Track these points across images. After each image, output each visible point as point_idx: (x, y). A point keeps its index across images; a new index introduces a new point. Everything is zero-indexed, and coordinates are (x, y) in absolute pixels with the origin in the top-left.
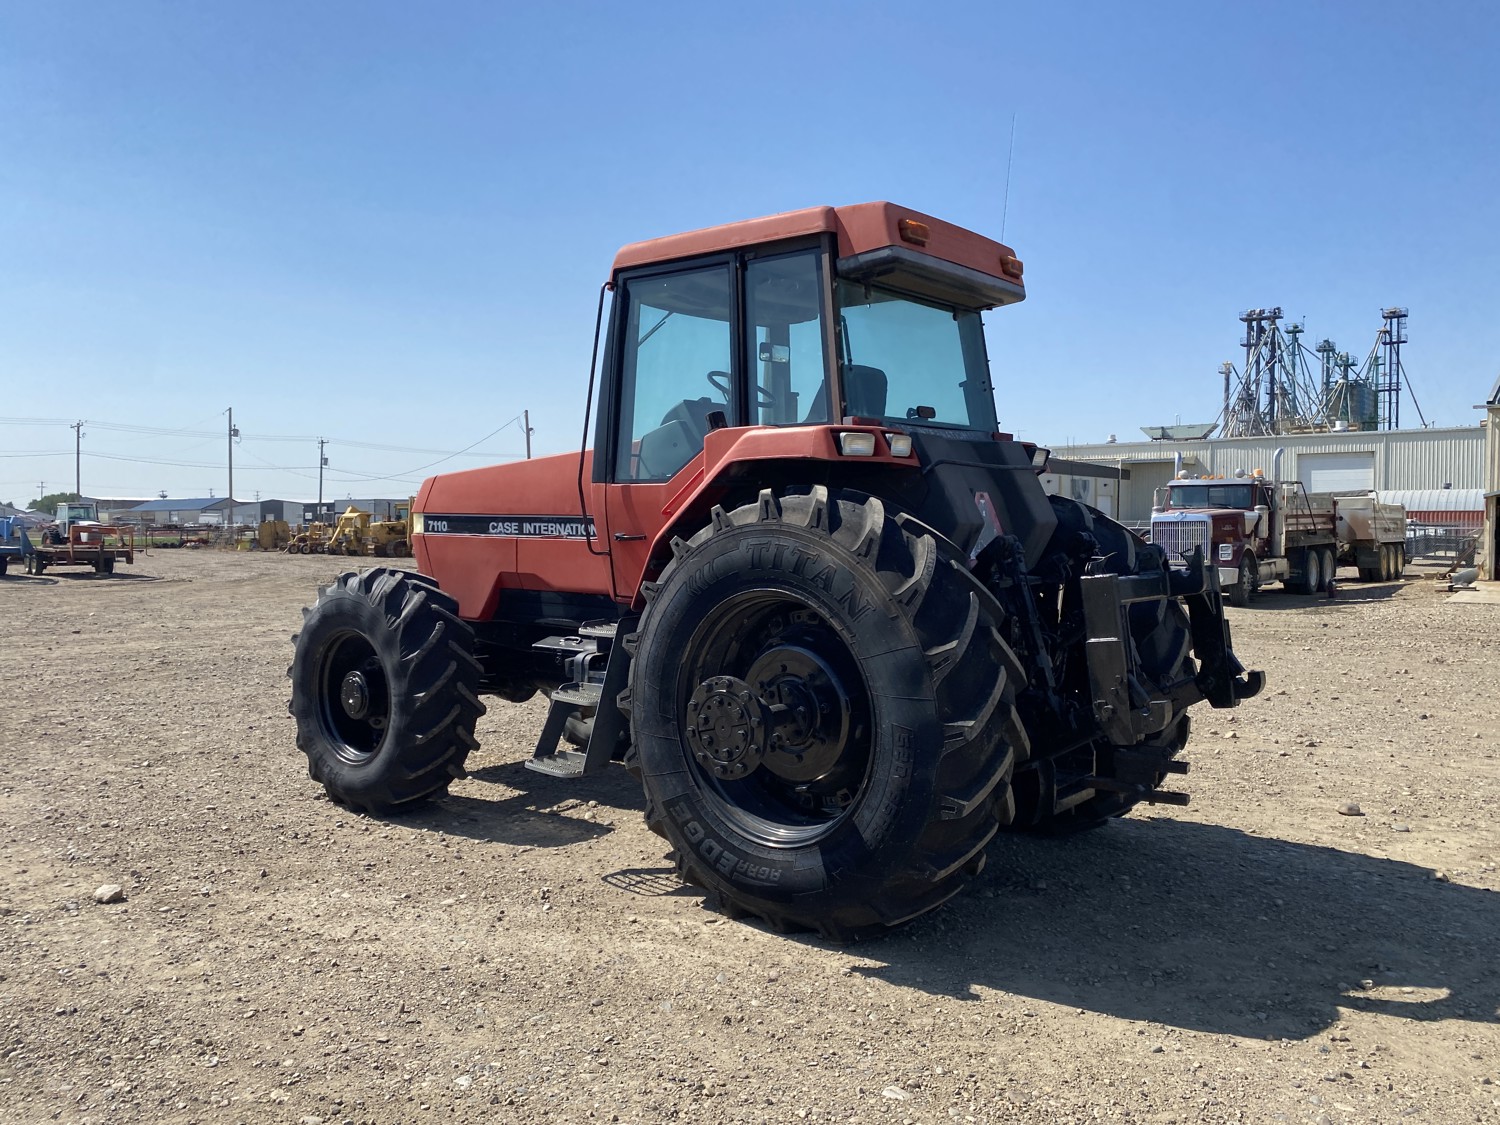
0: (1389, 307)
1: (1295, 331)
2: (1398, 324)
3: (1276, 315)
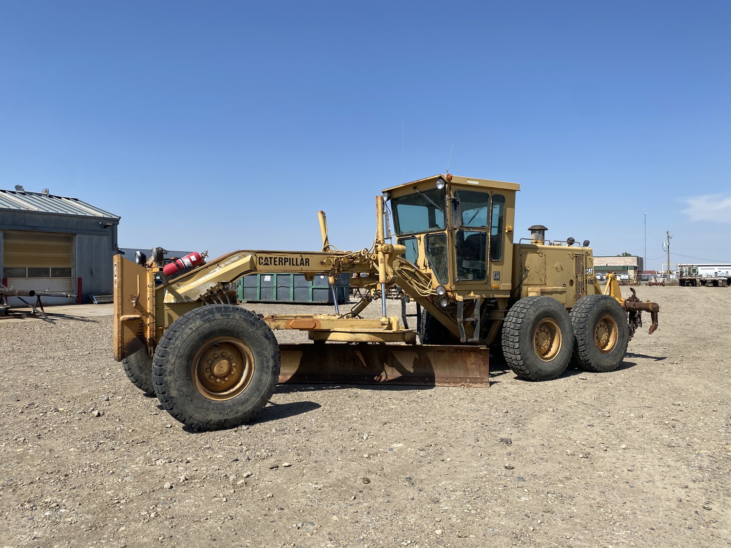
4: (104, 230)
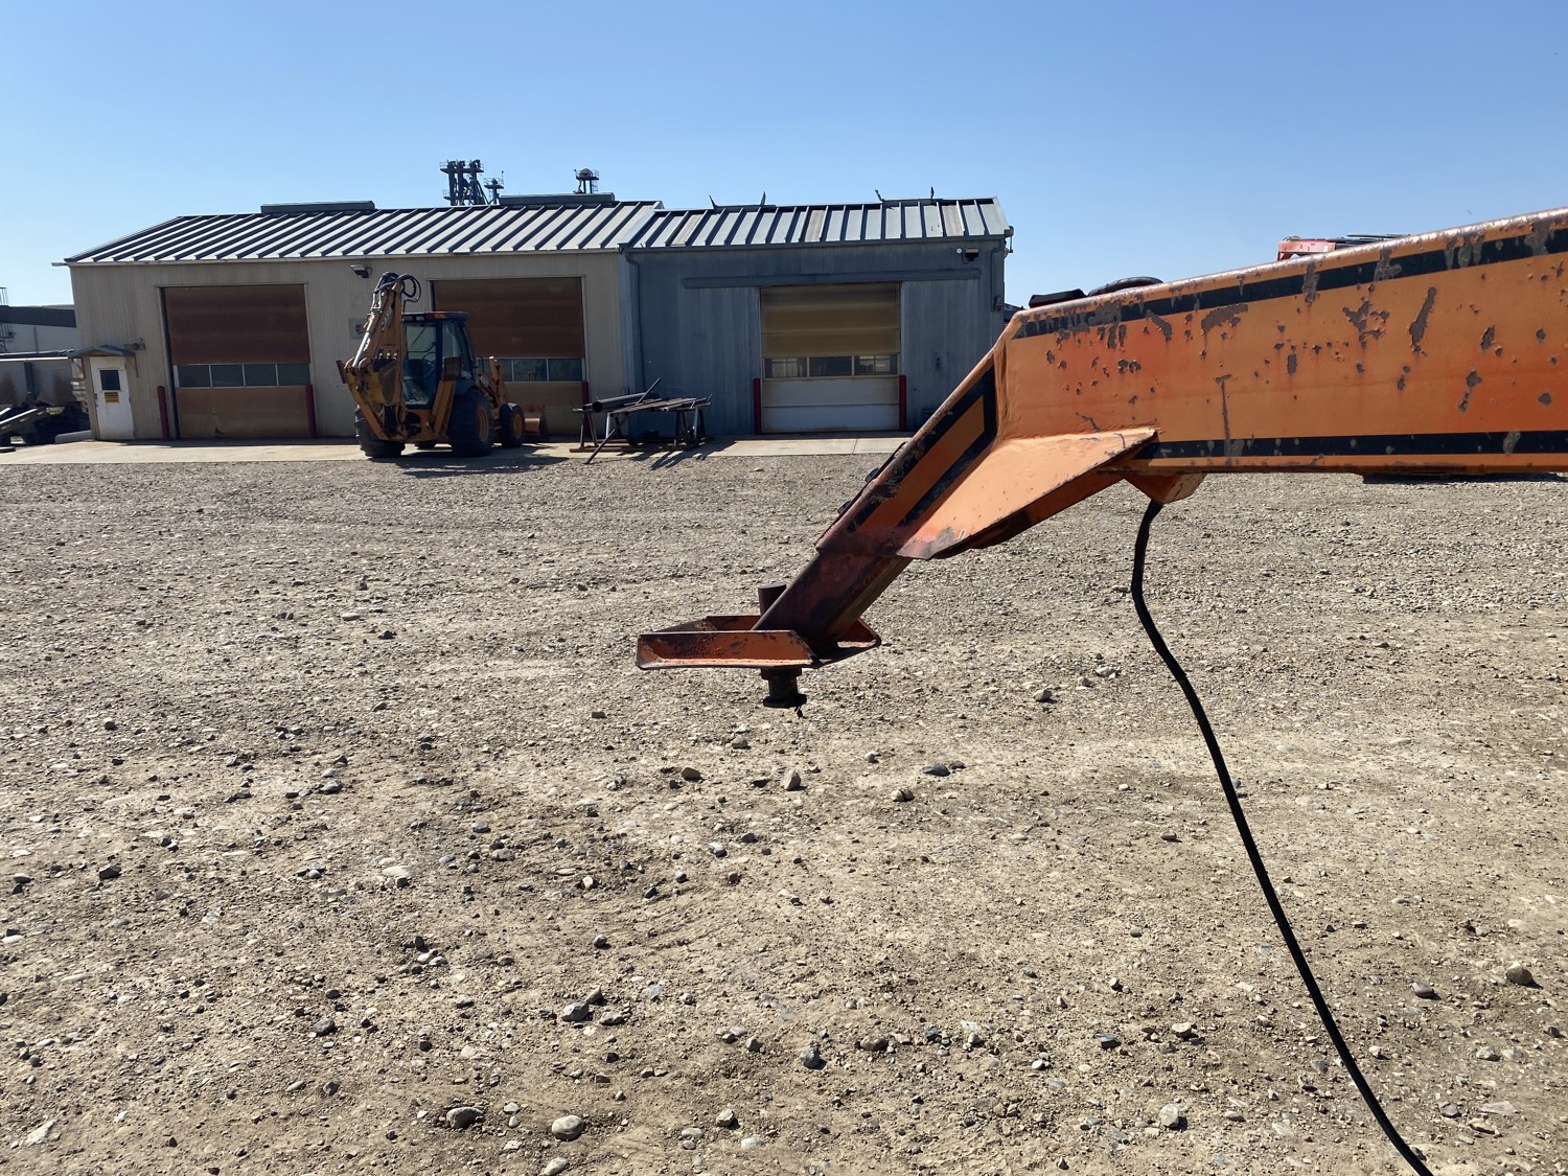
0: (580, 169)
1: (495, 186)
2: (591, 185)
3: (475, 168)
4: (970, 265)
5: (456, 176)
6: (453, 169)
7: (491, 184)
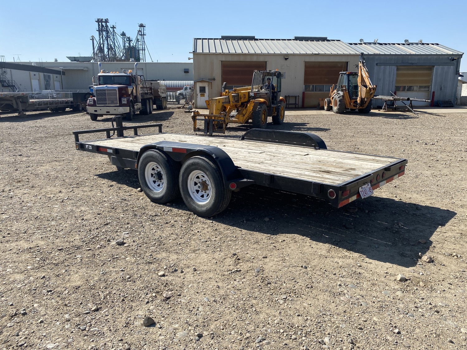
0: (140, 23)
2: (143, 29)
3: (106, 21)
4: (452, 62)
5: (100, 23)
6: (99, 21)
7: (112, 27)
